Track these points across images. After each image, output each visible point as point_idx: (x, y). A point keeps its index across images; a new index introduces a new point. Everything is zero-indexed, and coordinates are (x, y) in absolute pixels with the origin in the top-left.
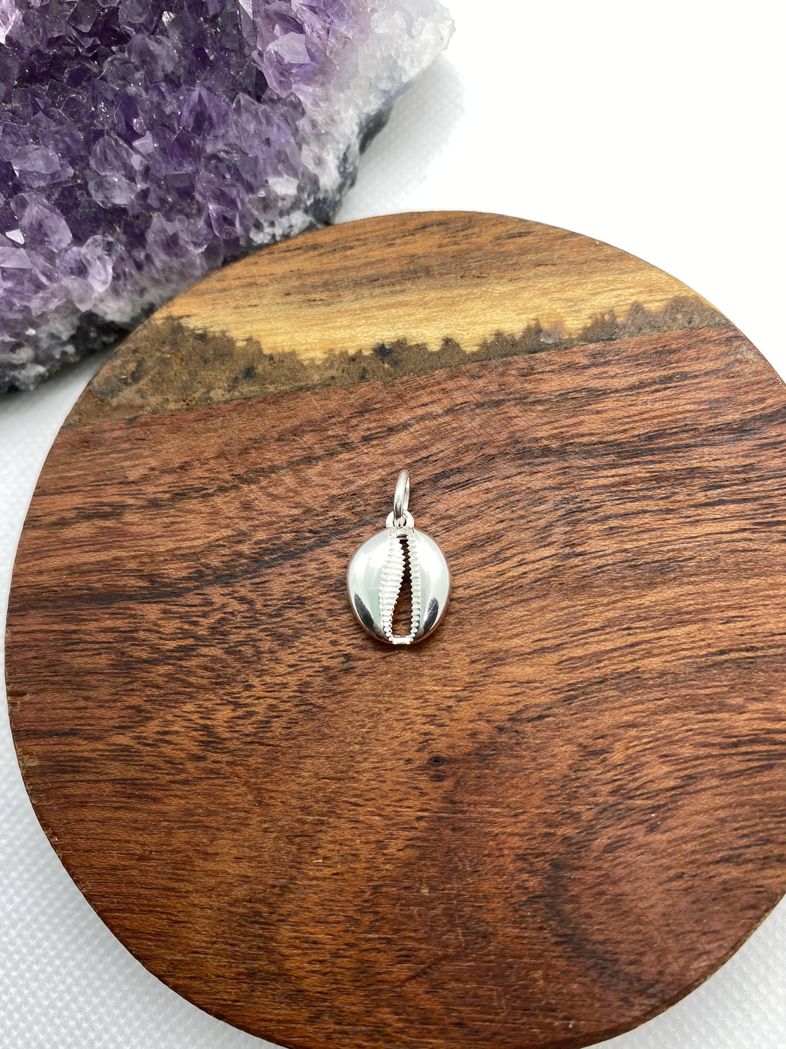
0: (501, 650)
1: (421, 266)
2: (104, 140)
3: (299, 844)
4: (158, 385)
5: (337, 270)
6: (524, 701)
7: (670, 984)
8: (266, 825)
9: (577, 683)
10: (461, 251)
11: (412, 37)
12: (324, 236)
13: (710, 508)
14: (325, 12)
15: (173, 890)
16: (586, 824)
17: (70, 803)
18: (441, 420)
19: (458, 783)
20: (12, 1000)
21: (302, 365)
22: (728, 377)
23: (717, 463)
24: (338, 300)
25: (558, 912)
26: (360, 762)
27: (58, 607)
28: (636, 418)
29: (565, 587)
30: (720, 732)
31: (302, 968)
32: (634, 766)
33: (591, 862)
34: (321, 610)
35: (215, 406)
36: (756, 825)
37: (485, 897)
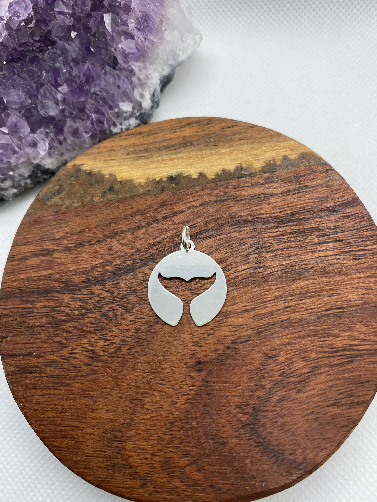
0: (228, 311)
1: (188, 141)
2: (45, 87)
3: (135, 404)
4: (70, 195)
5: (151, 143)
6: (238, 334)
7: (309, 463)
8: (120, 395)
9: (263, 325)
10: (206, 134)
11: (183, 42)
12: (144, 129)
13: (321, 245)
14: (144, 30)
15: (77, 427)
16: (268, 390)
17: (28, 387)
18: (198, 209)
19: (209, 373)
21: (135, 185)
22: (327, 187)
23: (323, 225)
24: (151, 156)
25: (256, 431)
26: (163, 364)
27: (23, 297)
28: (286, 206)
29: (256, 282)
30: (328, 346)
31: (138, 462)
32: (290, 363)
35: (95, 204)
36: (346, 388)
37: (222, 425)
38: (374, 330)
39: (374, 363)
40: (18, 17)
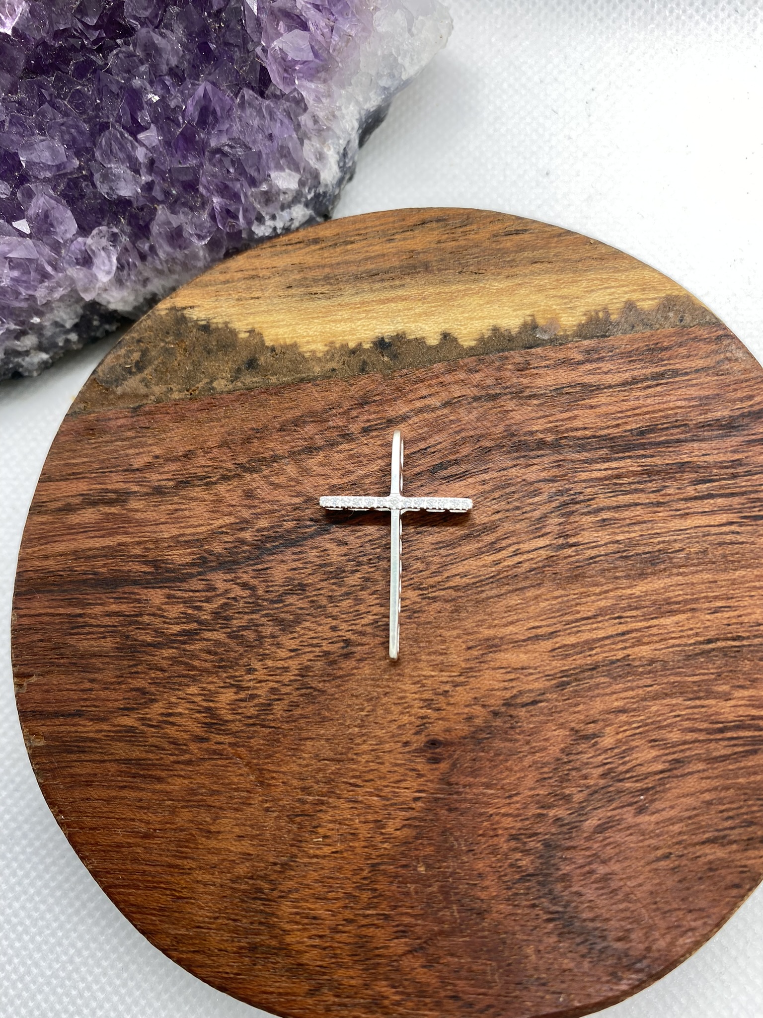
0: (495, 638)
1: (420, 261)
2: (110, 133)
3: (299, 824)
4: (162, 375)
5: (338, 264)
6: (518, 686)
7: (657, 959)
8: (267, 805)
9: (570, 670)
10: (459, 247)
11: (412, 35)
12: (324, 231)
13: (699, 502)
14: (329, 10)
15: (177, 866)
16: (577, 806)
17: (76, 782)
18: (439, 413)
19: (454, 765)
20: (15, 970)
21: (303, 357)
22: (718, 375)
23: (707, 458)
24: (339, 293)
25: (550, 889)
26: (359, 744)
27: (64, 591)
28: (629, 413)
29: (559, 576)
30: (707, 718)
31: (302, 943)
32: (624, 750)
33: (582, 842)
34: (321, 597)
35: (218, 396)
36: (741, 807)
37: (480, 875)
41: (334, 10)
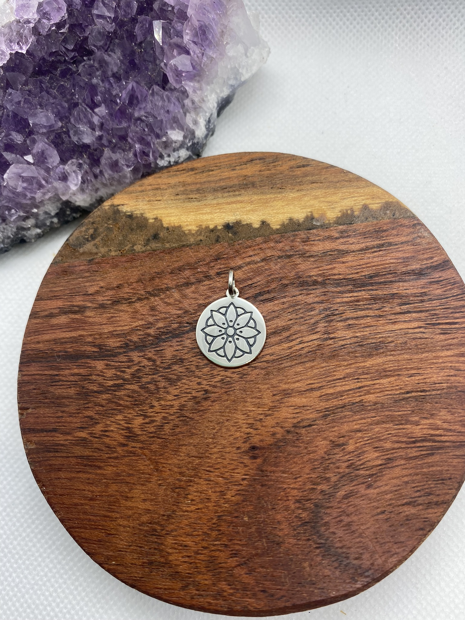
0: (289, 389)
1: (250, 182)
2: (79, 108)
3: (178, 493)
4: (106, 242)
5: (205, 182)
6: (301, 417)
7: (377, 570)
8: (160, 482)
9: (330, 407)
10: (272, 174)
11: (247, 57)
12: (197, 164)
13: (403, 315)
14: (201, 44)
15: (108, 517)
16: (333, 484)
17: (52, 468)
18: (259, 265)
19: (265, 460)
20: (14, 581)
21: (185, 233)
22: (413, 245)
23: (407, 291)
24: (205, 198)
25: (318, 531)
26: (212, 448)
27: (48, 362)
28: (364, 266)
29: (324, 356)
30: (406, 435)
31: (178, 560)
32: (360, 453)
33: (336, 504)
34: (192, 366)
35: (136, 254)
36: (424, 485)
37: (279, 522)
38: (460, 419)
39: (458, 457)
40: (49, 19)
41: (204, 44)
